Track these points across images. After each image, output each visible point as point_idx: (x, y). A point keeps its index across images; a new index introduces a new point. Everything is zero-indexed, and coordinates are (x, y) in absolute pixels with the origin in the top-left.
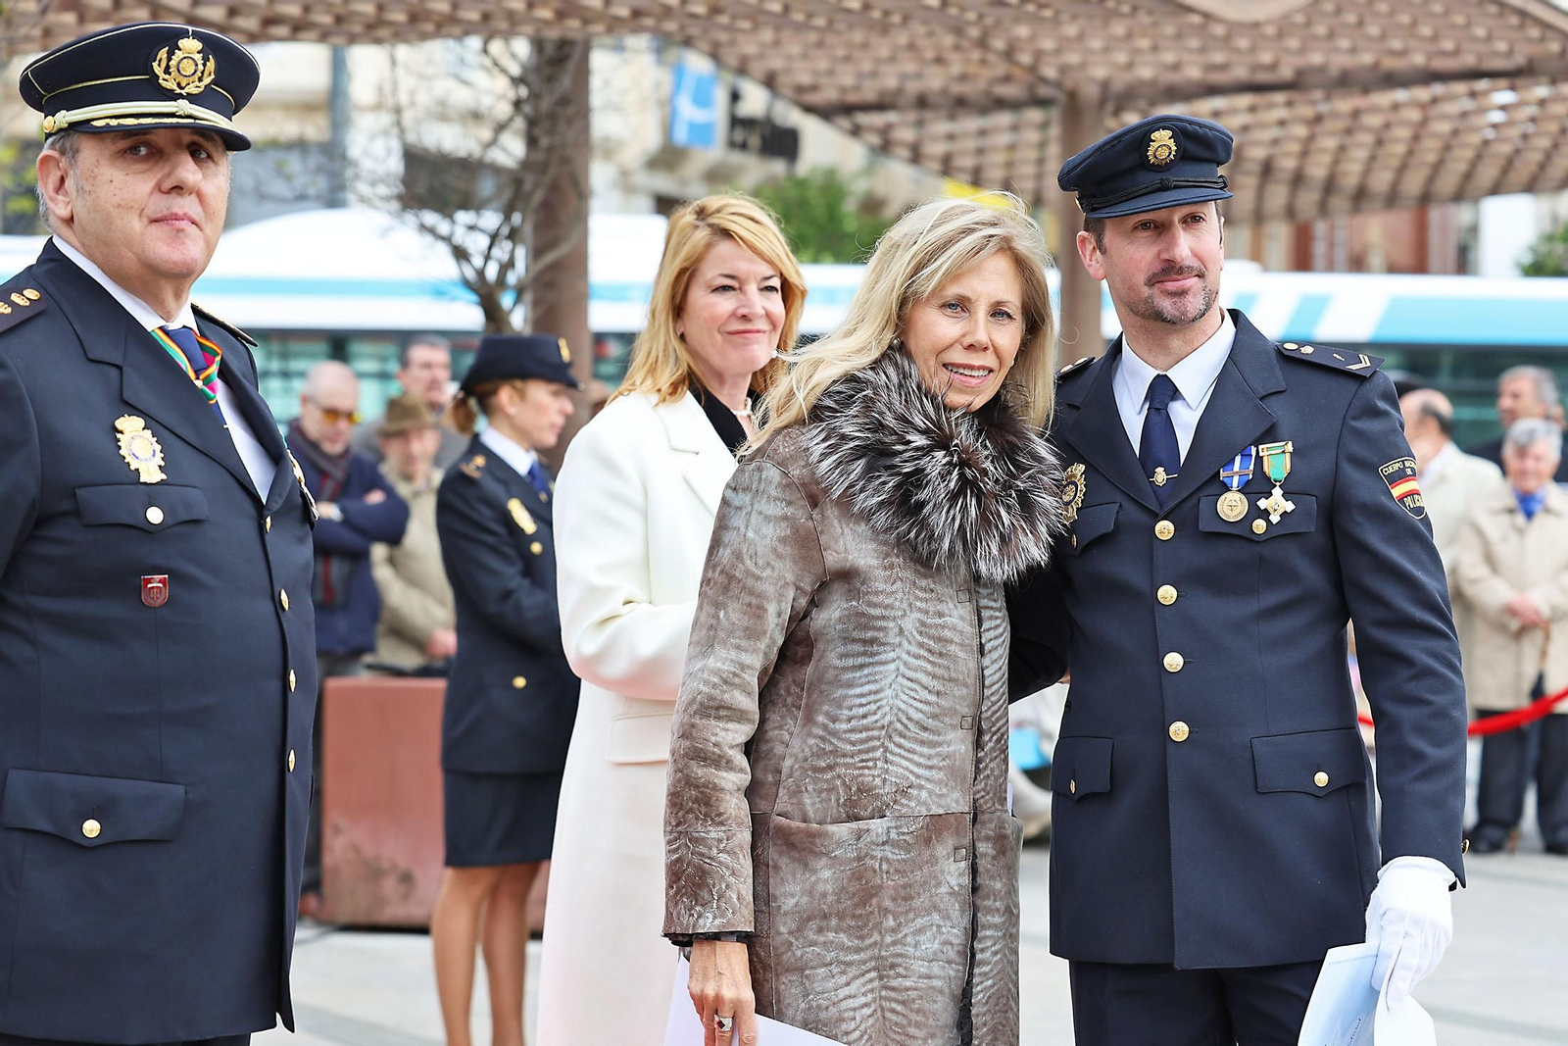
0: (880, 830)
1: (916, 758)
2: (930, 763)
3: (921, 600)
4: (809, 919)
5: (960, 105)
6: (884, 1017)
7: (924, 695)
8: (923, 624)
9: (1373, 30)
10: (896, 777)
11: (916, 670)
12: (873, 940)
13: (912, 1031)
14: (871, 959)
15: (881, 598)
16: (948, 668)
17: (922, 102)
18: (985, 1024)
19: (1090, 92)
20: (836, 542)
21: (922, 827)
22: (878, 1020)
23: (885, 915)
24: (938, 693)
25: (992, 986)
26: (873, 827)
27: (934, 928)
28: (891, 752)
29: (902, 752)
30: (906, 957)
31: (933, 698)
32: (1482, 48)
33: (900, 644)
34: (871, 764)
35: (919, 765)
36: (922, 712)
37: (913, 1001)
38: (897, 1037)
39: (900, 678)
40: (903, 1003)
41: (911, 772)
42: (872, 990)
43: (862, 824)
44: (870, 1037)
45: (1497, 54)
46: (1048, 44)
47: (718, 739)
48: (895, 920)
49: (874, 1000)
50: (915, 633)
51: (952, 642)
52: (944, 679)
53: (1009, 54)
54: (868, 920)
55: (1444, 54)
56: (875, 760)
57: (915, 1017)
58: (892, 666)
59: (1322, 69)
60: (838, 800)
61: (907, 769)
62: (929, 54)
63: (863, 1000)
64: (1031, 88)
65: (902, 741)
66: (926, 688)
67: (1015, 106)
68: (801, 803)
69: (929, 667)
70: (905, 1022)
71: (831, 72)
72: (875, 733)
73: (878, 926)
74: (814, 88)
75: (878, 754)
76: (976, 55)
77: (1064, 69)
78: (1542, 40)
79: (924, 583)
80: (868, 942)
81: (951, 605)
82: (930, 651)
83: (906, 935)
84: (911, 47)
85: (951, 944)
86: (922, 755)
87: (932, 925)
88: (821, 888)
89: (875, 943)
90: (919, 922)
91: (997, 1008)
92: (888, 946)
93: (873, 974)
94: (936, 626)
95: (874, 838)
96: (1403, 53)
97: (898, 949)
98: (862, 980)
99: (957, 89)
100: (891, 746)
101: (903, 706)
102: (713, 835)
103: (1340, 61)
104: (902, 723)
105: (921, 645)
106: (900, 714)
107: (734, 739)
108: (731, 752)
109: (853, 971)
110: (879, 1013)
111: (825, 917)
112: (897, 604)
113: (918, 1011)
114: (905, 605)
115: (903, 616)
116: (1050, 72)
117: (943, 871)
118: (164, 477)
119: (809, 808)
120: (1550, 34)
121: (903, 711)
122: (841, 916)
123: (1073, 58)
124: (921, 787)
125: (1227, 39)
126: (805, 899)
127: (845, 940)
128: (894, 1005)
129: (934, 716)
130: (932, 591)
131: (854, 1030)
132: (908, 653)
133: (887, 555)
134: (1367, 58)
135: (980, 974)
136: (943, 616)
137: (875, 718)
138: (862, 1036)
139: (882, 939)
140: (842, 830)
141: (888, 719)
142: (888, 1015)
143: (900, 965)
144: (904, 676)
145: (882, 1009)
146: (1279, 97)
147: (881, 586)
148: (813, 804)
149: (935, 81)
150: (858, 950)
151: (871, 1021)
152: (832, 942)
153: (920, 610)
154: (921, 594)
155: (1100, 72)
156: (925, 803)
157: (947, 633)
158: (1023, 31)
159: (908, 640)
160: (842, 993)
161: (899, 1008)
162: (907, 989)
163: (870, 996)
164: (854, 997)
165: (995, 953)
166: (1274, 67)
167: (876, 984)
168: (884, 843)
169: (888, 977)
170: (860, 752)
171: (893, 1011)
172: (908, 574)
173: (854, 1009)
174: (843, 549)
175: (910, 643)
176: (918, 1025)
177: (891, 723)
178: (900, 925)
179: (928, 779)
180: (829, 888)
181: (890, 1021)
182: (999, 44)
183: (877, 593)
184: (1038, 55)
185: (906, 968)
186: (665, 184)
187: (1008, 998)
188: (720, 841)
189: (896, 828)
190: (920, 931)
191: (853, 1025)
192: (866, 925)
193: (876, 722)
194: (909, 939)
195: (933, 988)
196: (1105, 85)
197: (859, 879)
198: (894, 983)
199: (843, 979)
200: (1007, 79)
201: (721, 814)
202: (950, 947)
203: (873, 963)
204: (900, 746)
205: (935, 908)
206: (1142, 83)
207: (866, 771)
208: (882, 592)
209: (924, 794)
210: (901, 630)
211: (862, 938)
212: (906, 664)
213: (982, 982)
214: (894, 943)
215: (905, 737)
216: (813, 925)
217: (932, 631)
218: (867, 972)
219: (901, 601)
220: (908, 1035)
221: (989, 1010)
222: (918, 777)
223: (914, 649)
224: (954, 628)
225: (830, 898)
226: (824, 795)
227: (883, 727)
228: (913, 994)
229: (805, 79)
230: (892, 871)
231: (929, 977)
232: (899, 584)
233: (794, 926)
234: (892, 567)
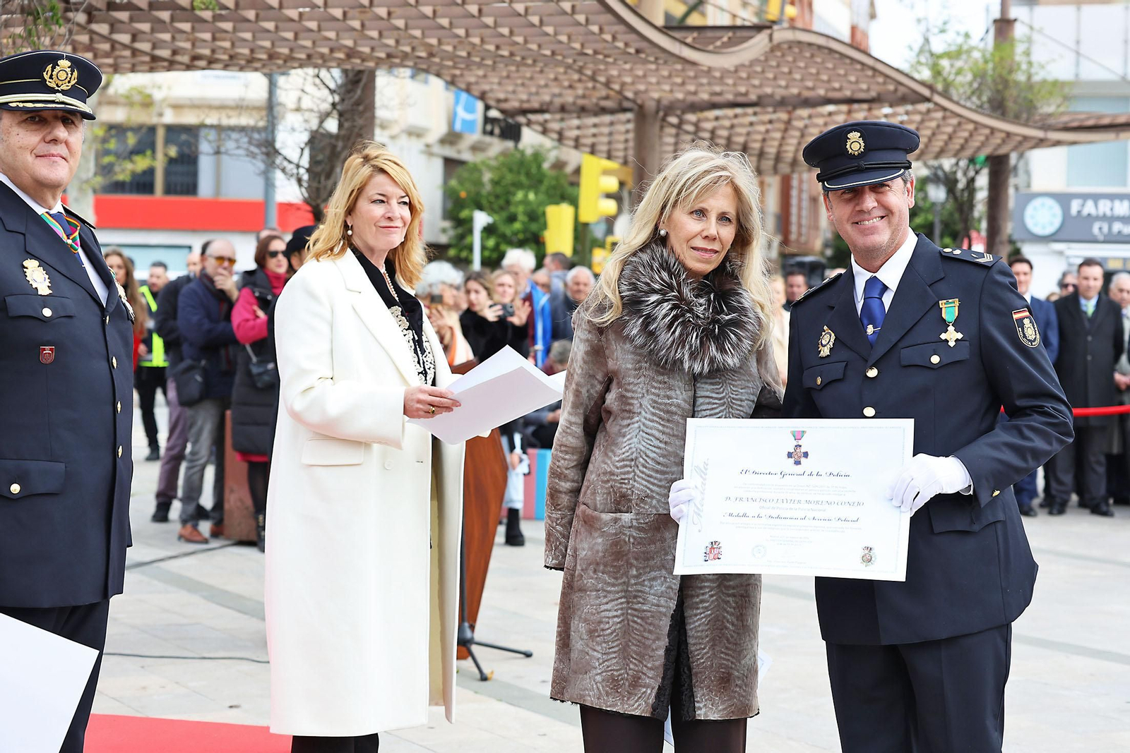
0: (627, 520)
1: (652, 480)
2: (659, 483)
3: (656, 388)
4: (590, 564)
5: (582, 111)
6: (628, 624)
7: (657, 443)
8: (655, 402)
9: (798, 76)
10: (638, 490)
11: (651, 428)
12: (623, 580)
13: (646, 634)
14: (622, 591)
15: (631, 386)
16: (673, 429)
17: (563, 109)
18: (707, 636)
19: (651, 105)
20: (613, 354)
21: (653, 520)
22: (624, 626)
23: (631, 568)
24: (666, 443)
25: (710, 615)
26: (623, 517)
27: (663, 578)
28: (638, 476)
29: (643, 476)
30: (644, 593)
31: (662, 445)
32: (854, 87)
33: (641, 413)
34: (626, 481)
35: (653, 484)
36: (655, 452)
37: (648, 618)
38: (637, 637)
39: (641, 432)
40: (642, 618)
41: (648, 488)
42: (622, 609)
43: (618, 515)
44: (618, 635)
45: (862, 90)
46: (628, 79)
47: (560, 464)
48: (637, 571)
49: (623, 614)
50: (649, 407)
51: (676, 414)
52: (670, 435)
53: (607, 84)
54: (620, 570)
55: (835, 89)
56: (629, 479)
57: (647, 626)
58: (636, 425)
59: (771, 96)
60: (611, 500)
61: (646, 486)
62: (566, 84)
63: (615, 613)
64: (620, 104)
65: (645, 470)
66: (658, 439)
67: (612, 112)
68: (595, 499)
69: (660, 428)
70: (642, 629)
71: (514, 92)
72: (628, 463)
73: (626, 574)
74: (506, 100)
75: (631, 476)
76: (590, 85)
77: (637, 93)
78: (885, 83)
79: (660, 378)
80: (620, 581)
81: (678, 392)
82: (661, 418)
83: (644, 580)
84: (556, 79)
85: (672, 588)
86: (656, 478)
87: (661, 576)
88: (596, 547)
89: (624, 582)
90: (653, 574)
91: (715, 627)
92: (632, 585)
93: (623, 600)
94: (666, 404)
95: (624, 524)
96: (812, 89)
97: (639, 588)
98: (616, 602)
99: (581, 102)
100: (638, 472)
101: (643, 449)
102: (554, 515)
103: (780, 93)
104: (643, 459)
105: (654, 414)
106: (642, 453)
107: (568, 464)
108: (567, 472)
109: (611, 596)
110: (626, 622)
111: (598, 564)
112: (640, 390)
113: (650, 624)
114: (645, 391)
115: (643, 397)
116: (630, 95)
117: (669, 547)
118: (51, 292)
119: (598, 502)
120: (888, 80)
121: (643, 452)
122: (605, 566)
123: (642, 87)
124: (652, 498)
125: (722, 78)
126: (590, 553)
127: (607, 578)
128: (636, 619)
129: (664, 456)
130: (665, 383)
131: (608, 629)
132: (646, 418)
133: (639, 362)
134: (795, 91)
136: (671, 398)
137: (627, 454)
138: (612, 633)
139: (629, 581)
140: (607, 517)
141: (634, 455)
142: (631, 624)
143: (640, 597)
144: (643, 431)
145: (628, 620)
146: (750, 110)
147: (632, 380)
148: (600, 501)
149: (569, 98)
150: (613, 585)
151: (619, 626)
152: (600, 578)
153: (654, 394)
154: (655, 385)
155: (656, 95)
156: (654, 507)
157: (673, 409)
158: (612, 72)
159: (645, 411)
160: (603, 607)
161: (639, 621)
162: (644, 611)
163: (620, 612)
164: (610, 611)
165: (712, 596)
166: (746, 94)
167: (624, 605)
168: (630, 527)
169: (633, 603)
170: (621, 473)
171: (635, 622)
172: (651, 373)
173: (609, 618)
174: (615, 358)
175: (646, 413)
176: (650, 632)
177: (637, 458)
178: (641, 574)
179: (658, 493)
180: (600, 548)
181: (633, 627)
182: (602, 79)
183: (629, 384)
184: (623, 84)
185: (644, 599)
186: (450, 152)
187: (723, 622)
188: (558, 519)
189: (636, 519)
190: (654, 579)
191: (607, 626)
192: (618, 572)
193: (628, 456)
194: (646, 583)
195: (660, 612)
196: (659, 101)
197: (616, 546)
198: (636, 606)
199: (605, 600)
200: (607, 98)
201: (559, 505)
202: (671, 590)
203: (623, 594)
204: (643, 472)
205: (664, 567)
206: (678, 101)
207: (624, 486)
208: (632, 383)
209: (654, 502)
210: (641, 405)
211: (616, 578)
212: (644, 424)
213: (704, 612)
214: (636, 584)
215: (646, 467)
216: (592, 567)
217: (662, 407)
218: (621, 598)
219: (642, 389)
220: (643, 637)
221: (709, 628)
222: (652, 491)
223: (649, 416)
224: (678, 406)
225: (601, 554)
226: (605, 496)
227: (632, 460)
228: (649, 614)
229: (502, 96)
230: (636, 543)
231: (658, 606)
232: (643, 378)
233: (584, 567)
234: (640, 368)
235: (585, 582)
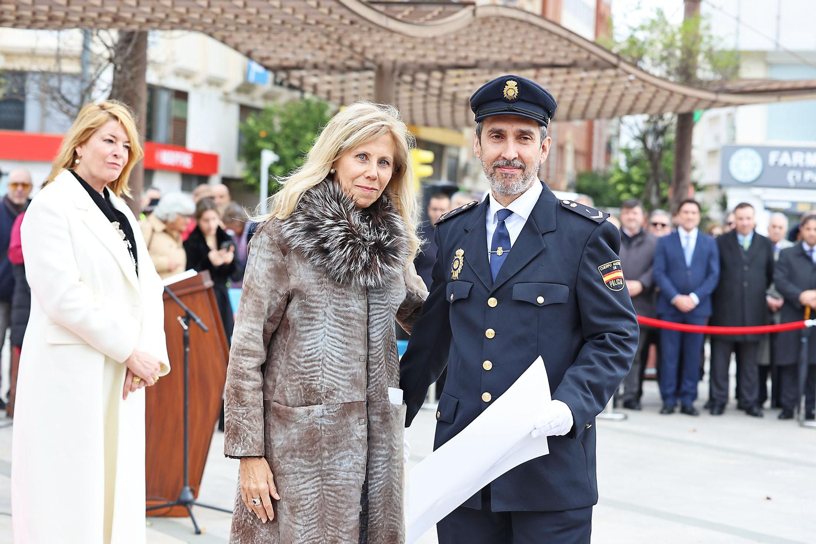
0: (319, 411)
1: (338, 375)
2: (344, 378)
3: (336, 298)
4: (287, 451)
6: (324, 498)
7: (340, 344)
8: (337, 310)
10: (328, 385)
11: (335, 333)
12: (317, 462)
13: (339, 505)
14: (317, 471)
15: (316, 298)
16: (351, 332)
17: (316, 67)
18: (379, 502)
19: (388, 66)
20: (295, 271)
21: (340, 409)
22: (321, 499)
23: (323, 451)
24: (347, 344)
25: (382, 484)
26: (315, 409)
27: (350, 456)
28: (326, 373)
29: (331, 372)
30: (335, 470)
31: (344, 346)
32: (554, 54)
33: (325, 320)
34: (316, 378)
35: (339, 378)
36: (339, 352)
37: (340, 491)
38: (331, 508)
39: (326, 336)
40: (335, 492)
41: (335, 382)
42: (318, 486)
43: (311, 407)
44: (316, 508)
45: (560, 57)
46: (368, 43)
47: (242, 366)
48: (329, 453)
49: (319, 490)
50: (332, 315)
51: (353, 319)
52: (350, 337)
53: (351, 46)
54: (315, 453)
55: (538, 56)
56: (318, 376)
57: (340, 498)
58: (321, 331)
59: (487, 60)
60: (301, 395)
61: (333, 381)
62: (317, 46)
63: (313, 490)
64: (362, 63)
65: (331, 367)
66: (341, 341)
68: (285, 396)
69: (342, 331)
70: (336, 501)
72: (316, 363)
73: (320, 456)
74: (268, 58)
75: (319, 373)
76: (337, 47)
77: (376, 55)
78: (579, 52)
79: (339, 290)
80: (315, 463)
81: (354, 301)
82: (342, 323)
83: (335, 460)
84: (308, 42)
85: (359, 464)
86: (341, 374)
87: (348, 455)
88: (292, 437)
89: (319, 464)
90: (342, 454)
91: (386, 494)
92: (326, 465)
93: (318, 478)
94: (345, 311)
95: (316, 414)
96: (520, 55)
97: (331, 466)
98: (312, 481)
100: (326, 370)
101: (329, 350)
102: (239, 411)
103: (495, 57)
104: (329, 358)
105: (336, 321)
106: (328, 354)
107: (251, 366)
108: (249, 372)
109: (308, 477)
110: (322, 497)
111: (294, 451)
112: (323, 301)
113: (342, 496)
114: (327, 301)
115: (327, 306)
116: (370, 55)
117: (353, 430)
119: (288, 398)
120: (582, 50)
121: (329, 352)
122: (301, 451)
123: (379, 50)
124: (339, 390)
125: (445, 44)
126: (286, 442)
127: (303, 462)
128: (330, 493)
129: (346, 355)
130: (343, 294)
131: (307, 504)
132: (330, 324)
133: (320, 278)
134: (505, 56)
135: (376, 478)
136: (349, 306)
137: (315, 356)
139: (322, 462)
140: (301, 410)
141: (321, 356)
142: (326, 497)
143: (332, 474)
144: (328, 335)
145: (324, 495)
146: (470, 72)
147: (316, 292)
148: (290, 396)
150: (310, 467)
151: (316, 500)
152: (297, 463)
153: (335, 304)
154: (336, 296)
155: (391, 57)
156: (341, 397)
157: (351, 315)
158: (356, 37)
159: (329, 318)
160: (301, 487)
161: (333, 494)
162: (336, 485)
163: (316, 489)
164: (308, 489)
165: (384, 468)
166: (466, 58)
167: (320, 483)
168: (321, 417)
169: (326, 479)
170: (310, 372)
171: (329, 495)
172: (331, 286)
173: (307, 495)
174: (298, 275)
175: (330, 319)
176: (342, 502)
177: (323, 358)
178: (331, 455)
179: (342, 386)
180: (296, 437)
181: (327, 500)
182: (346, 42)
183: (313, 296)
184: (364, 48)
185: (335, 475)
187: (392, 489)
188: (243, 414)
189: (327, 409)
190: (343, 458)
191: (307, 502)
192: (314, 455)
193: (316, 357)
194: (336, 462)
195: (350, 485)
196: (394, 62)
197: (310, 434)
198: (329, 482)
199: (303, 480)
201: (244, 402)
202: (358, 465)
203: (318, 473)
204: (330, 370)
205: (350, 447)
206: (410, 63)
207: (313, 382)
208: (316, 295)
209: (340, 393)
210: (325, 314)
211: (312, 461)
213: (377, 482)
214: (328, 464)
215: (332, 365)
216: (289, 454)
217: (342, 314)
218: (316, 477)
219: (326, 299)
220: (337, 507)
221: (381, 495)
222: (338, 384)
223: (332, 322)
224: (355, 312)
225: (296, 442)
226: (295, 392)
227: (320, 360)
228: (340, 487)
229: (264, 54)
230: (326, 430)
231: (348, 480)
232: (325, 291)
233: (281, 454)
234: (322, 283)
235: (283, 467)
